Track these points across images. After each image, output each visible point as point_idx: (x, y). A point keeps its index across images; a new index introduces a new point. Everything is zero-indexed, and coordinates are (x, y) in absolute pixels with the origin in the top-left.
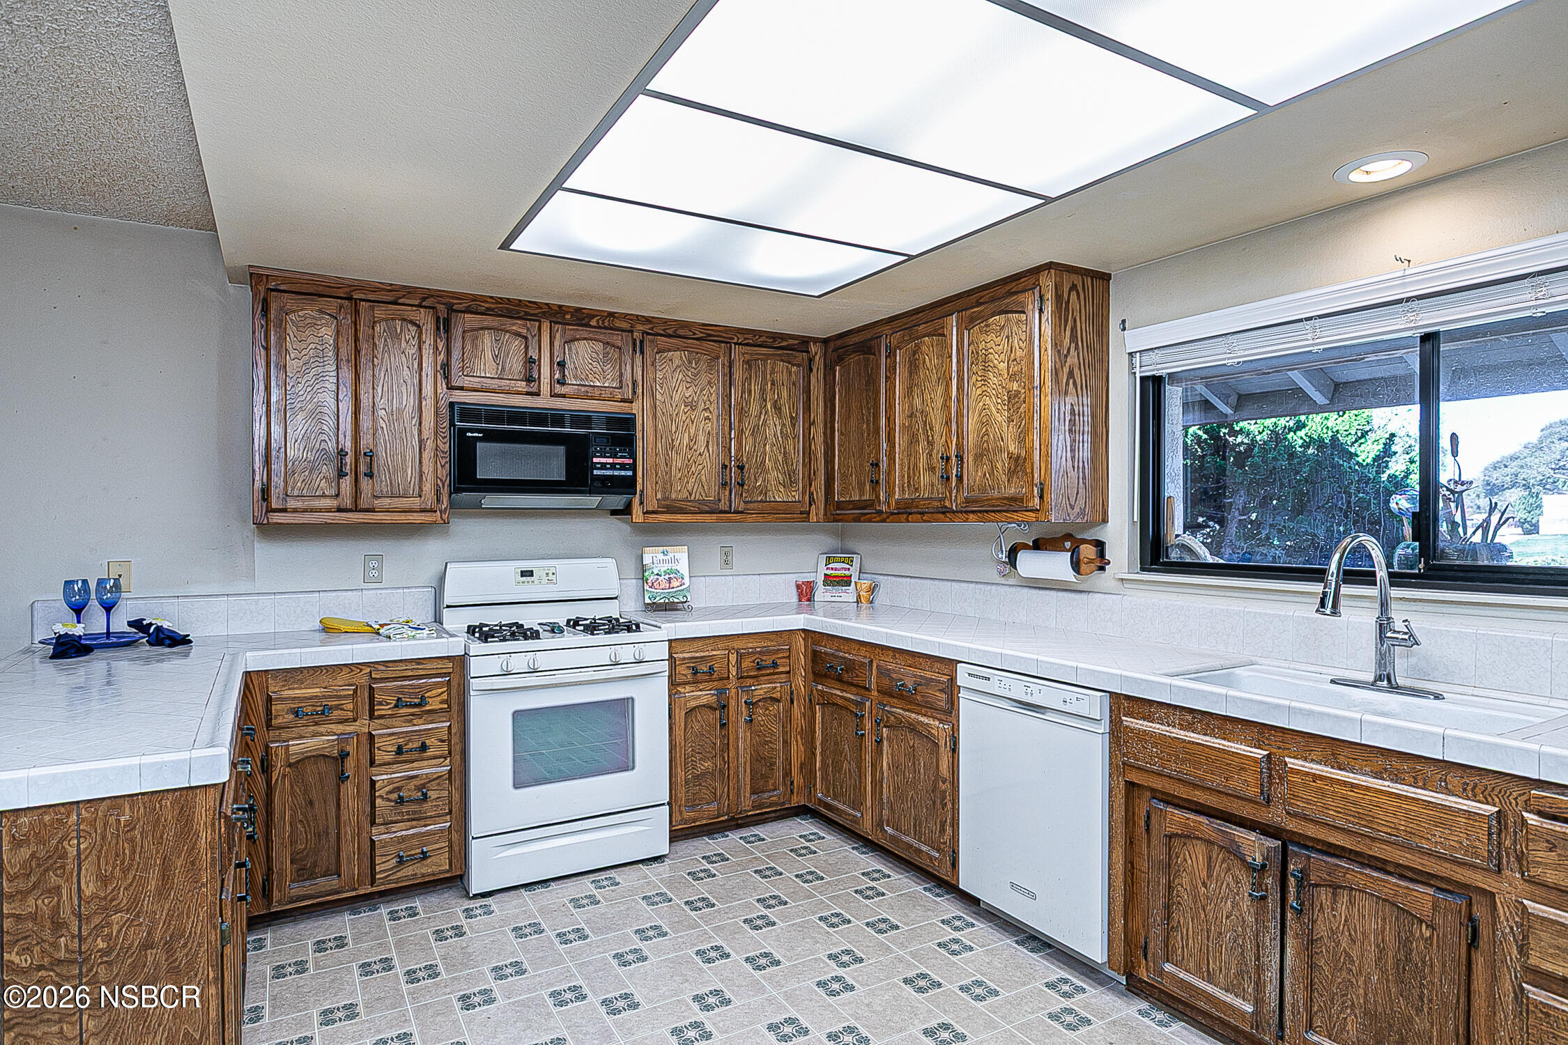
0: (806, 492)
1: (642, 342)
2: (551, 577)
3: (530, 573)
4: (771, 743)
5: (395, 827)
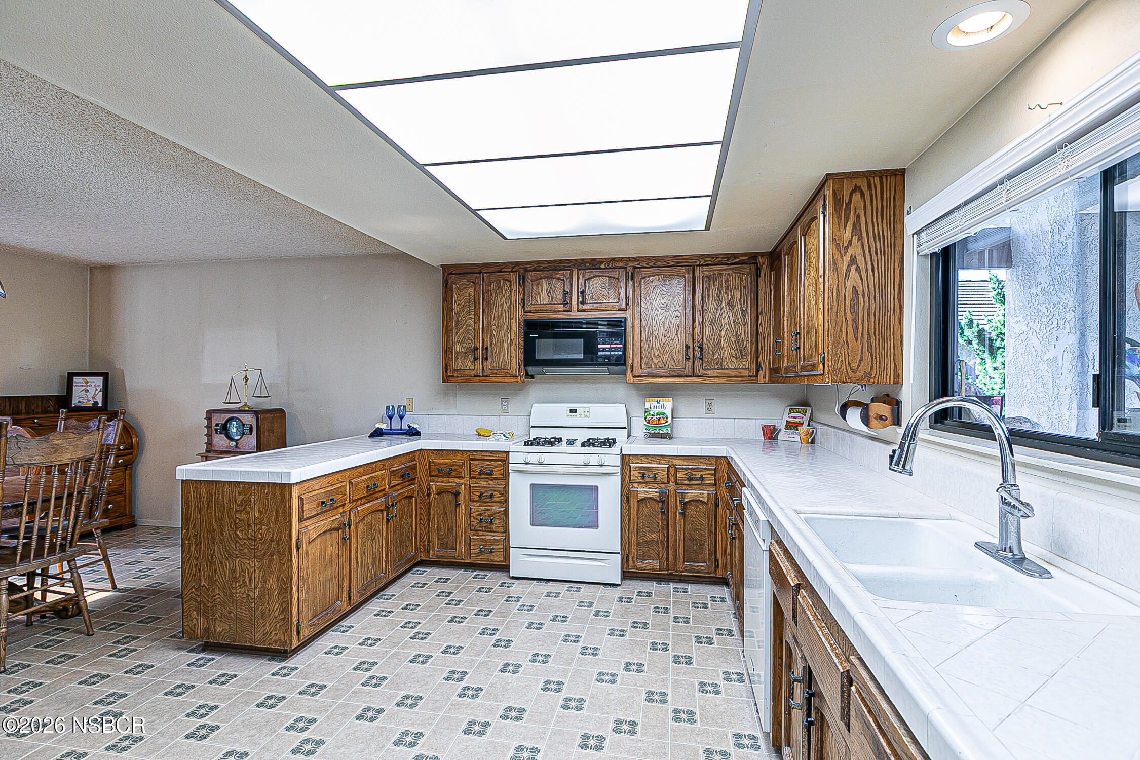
0: (753, 362)
1: (633, 274)
2: (586, 413)
3: (575, 411)
4: (701, 530)
5: (481, 533)
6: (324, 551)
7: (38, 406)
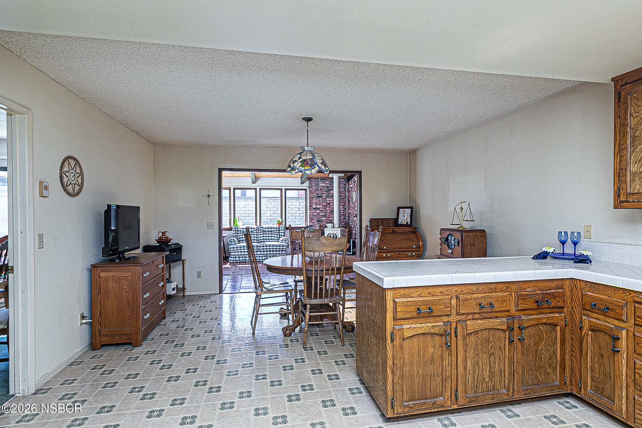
6: (425, 350)
7: (385, 223)
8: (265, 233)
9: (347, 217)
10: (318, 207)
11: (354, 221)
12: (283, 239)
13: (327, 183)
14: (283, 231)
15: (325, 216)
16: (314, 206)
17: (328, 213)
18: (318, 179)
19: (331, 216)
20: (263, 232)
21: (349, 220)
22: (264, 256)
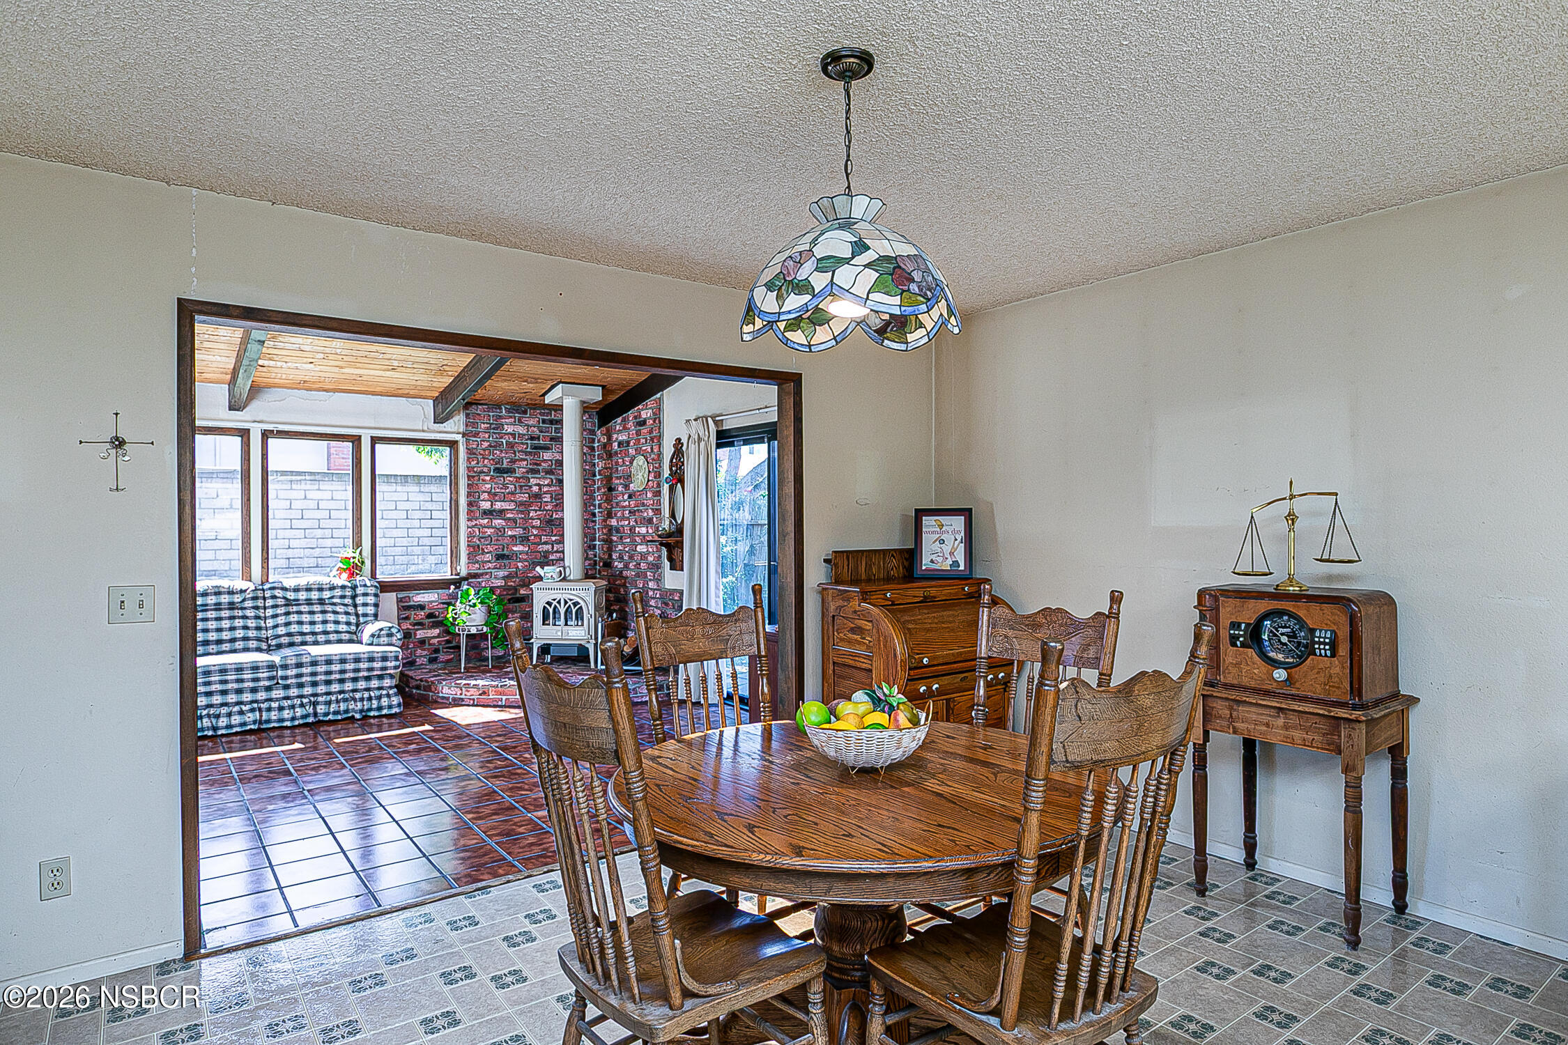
7: (879, 567)
8: (295, 609)
9: (598, 543)
10: (498, 505)
11: (637, 558)
12: (381, 630)
13: (531, 423)
14: (371, 600)
15: (524, 539)
16: (486, 505)
17: (533, 527)
18: (498, 406)
19: (544, 539)
20: (285, 605)
21: (610, 550)
22: (302, 705)
